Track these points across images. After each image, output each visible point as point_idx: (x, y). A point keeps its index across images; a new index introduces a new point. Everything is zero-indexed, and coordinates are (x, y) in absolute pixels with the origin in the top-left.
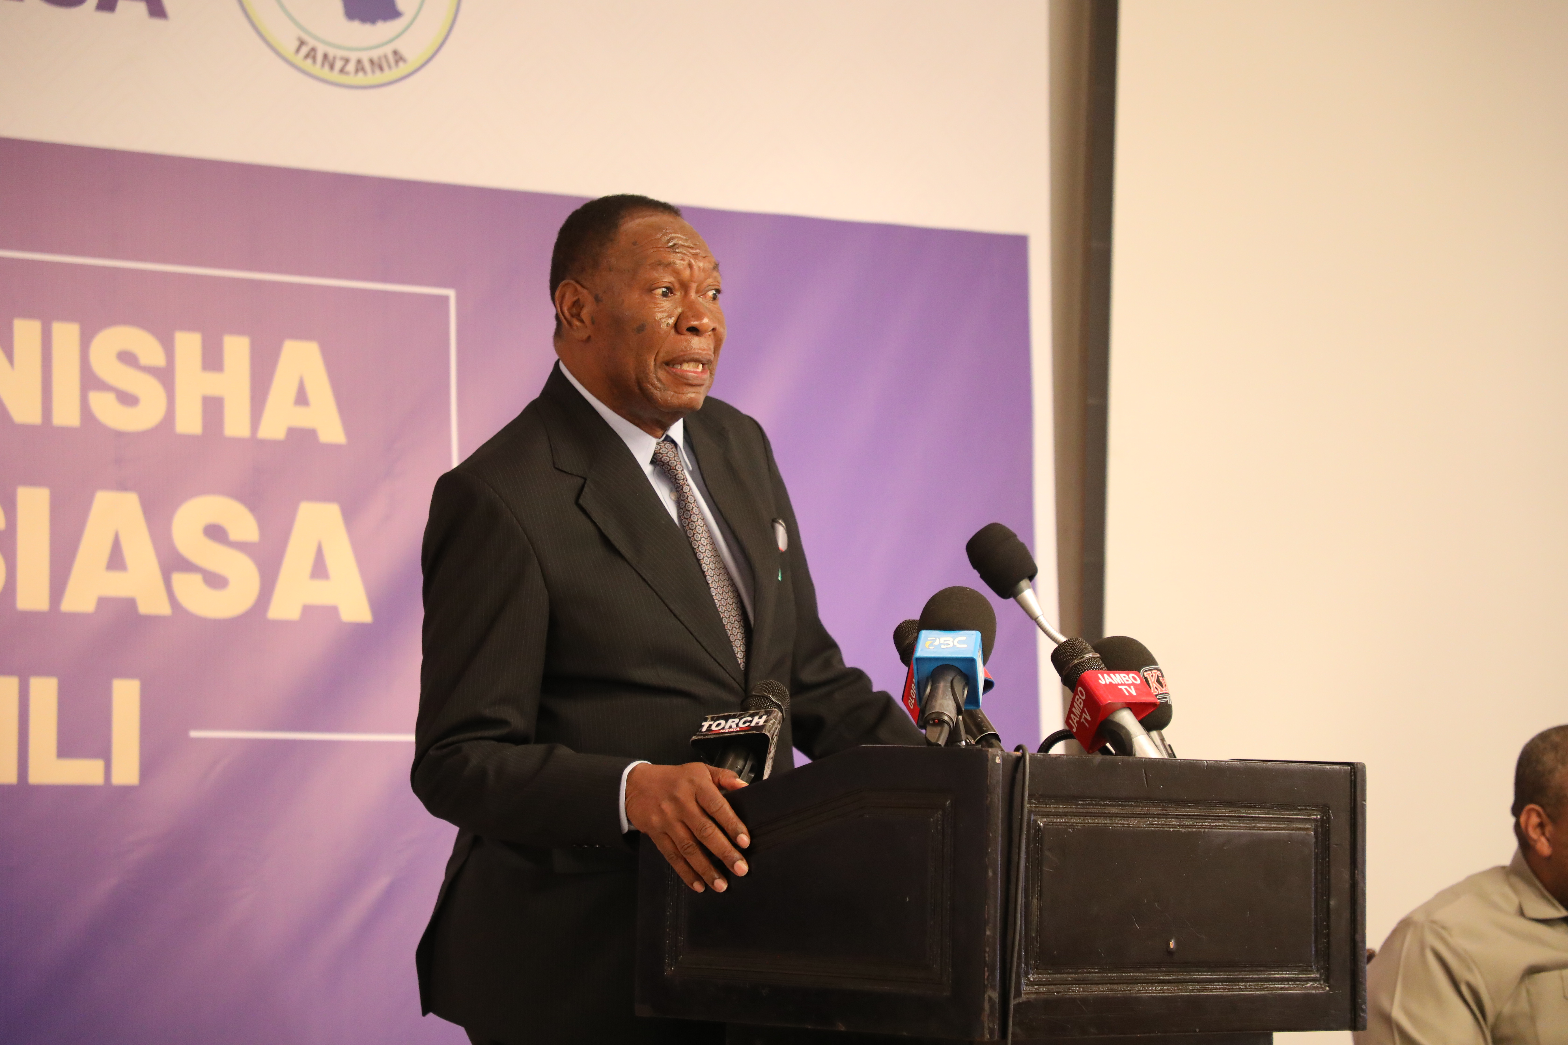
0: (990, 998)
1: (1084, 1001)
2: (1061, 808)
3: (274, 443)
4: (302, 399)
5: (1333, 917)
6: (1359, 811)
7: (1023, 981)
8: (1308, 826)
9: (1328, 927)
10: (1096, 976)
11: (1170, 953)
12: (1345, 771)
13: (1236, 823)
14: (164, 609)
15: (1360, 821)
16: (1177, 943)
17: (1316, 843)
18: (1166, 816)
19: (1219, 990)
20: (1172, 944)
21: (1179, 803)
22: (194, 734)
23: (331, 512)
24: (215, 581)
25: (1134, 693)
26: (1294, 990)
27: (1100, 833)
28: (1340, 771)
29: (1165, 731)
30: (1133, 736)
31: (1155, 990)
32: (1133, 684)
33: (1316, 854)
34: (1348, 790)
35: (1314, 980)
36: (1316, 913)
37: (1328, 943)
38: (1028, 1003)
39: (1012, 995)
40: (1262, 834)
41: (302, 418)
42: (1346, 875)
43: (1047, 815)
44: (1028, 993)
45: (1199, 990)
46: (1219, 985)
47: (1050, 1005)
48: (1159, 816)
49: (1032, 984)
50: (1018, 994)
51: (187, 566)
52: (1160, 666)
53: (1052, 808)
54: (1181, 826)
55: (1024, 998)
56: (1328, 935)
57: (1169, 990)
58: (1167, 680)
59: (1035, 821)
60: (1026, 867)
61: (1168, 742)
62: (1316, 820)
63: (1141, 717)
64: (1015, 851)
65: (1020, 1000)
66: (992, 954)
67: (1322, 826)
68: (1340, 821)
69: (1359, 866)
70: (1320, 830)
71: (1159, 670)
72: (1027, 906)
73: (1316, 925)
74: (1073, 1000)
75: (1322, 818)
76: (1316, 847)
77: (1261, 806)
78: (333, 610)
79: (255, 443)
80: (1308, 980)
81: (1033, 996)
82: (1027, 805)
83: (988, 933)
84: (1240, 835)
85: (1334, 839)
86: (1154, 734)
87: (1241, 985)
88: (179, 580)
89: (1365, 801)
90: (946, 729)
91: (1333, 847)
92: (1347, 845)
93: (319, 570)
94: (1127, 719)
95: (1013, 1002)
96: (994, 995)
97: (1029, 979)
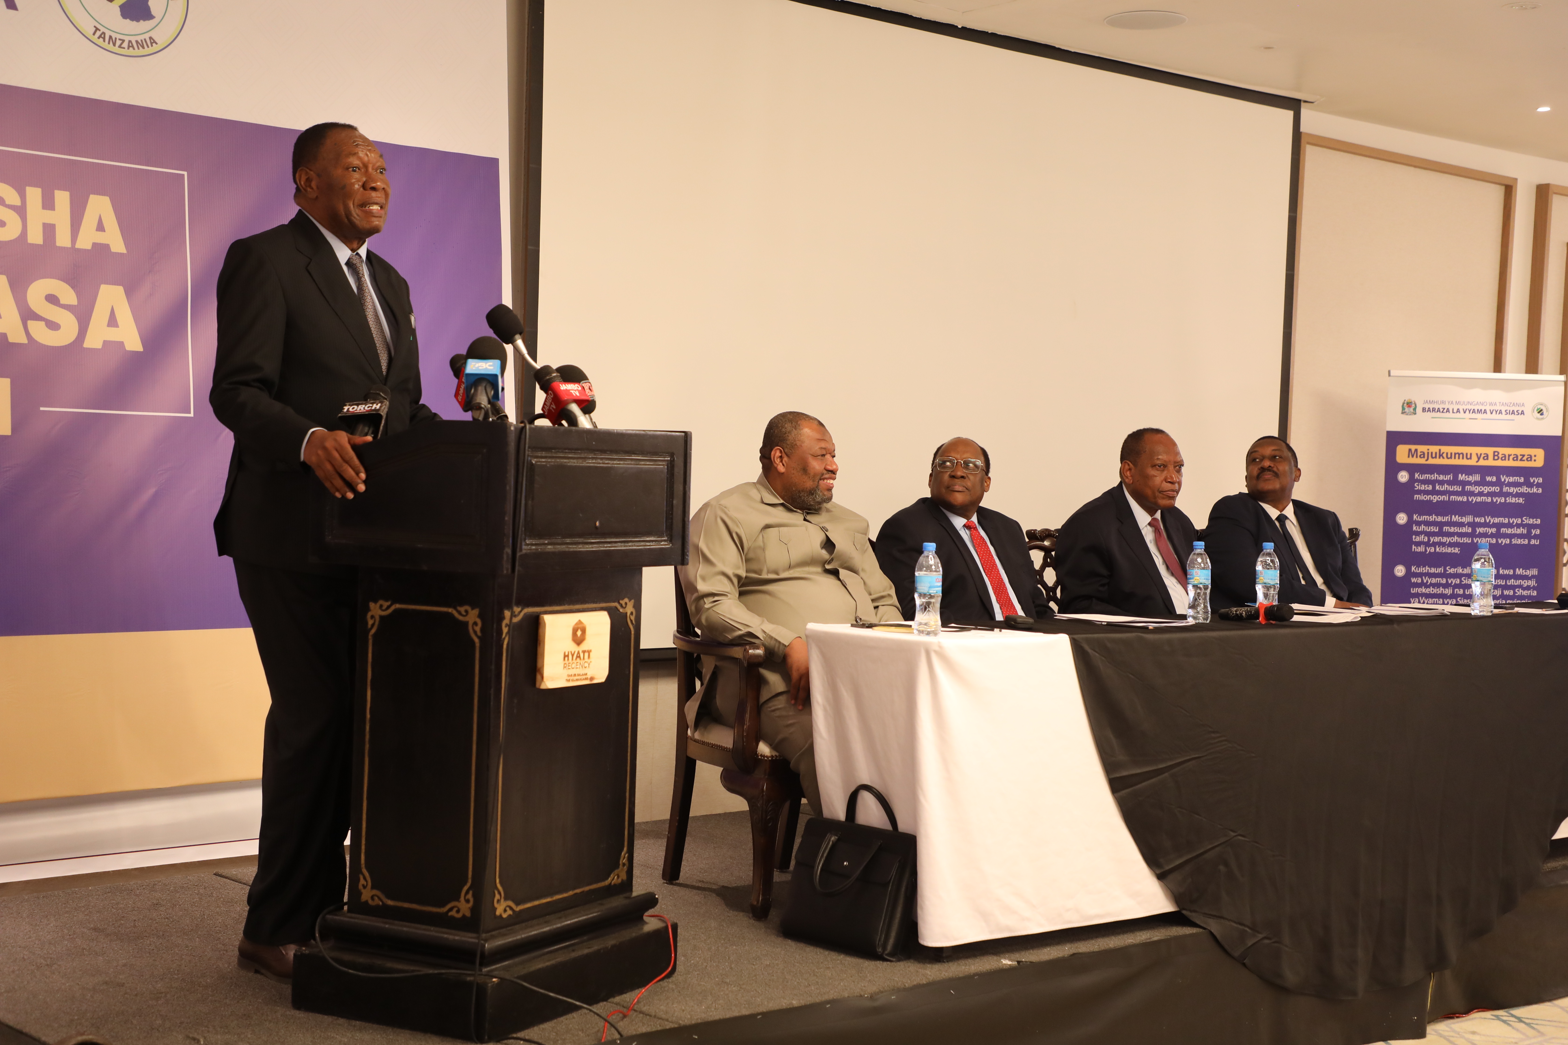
0: (507, 553)
1: (554, 553)
2: (544, 454)
3: (85, 251)
4: (100, 227)
5: (675, 509)
6: (688, 455)
7: (523, 543)
8: (664, 463)
9: (672, 514)
10: (559, 541)
11: (596, 528)
12: (682, 436)
13: (629, 462)
14: (24, 340)
15: (688, 461)
16: (600, 523)
17: (668, 472)
18: (596, 458)
19: (621, 547)
20: (598, 524)
21: (603, 452)
22: (42, 409)
23: (119, 290)
24: (53, 326)
25: (578, 394)
26: (654, 546)
27: (562, 467)
28: (679, 436)
29: (592, 415)
30: (578, 417)
31: (589, 548)
32: (577, 390)
33: (667, 478)
34: (683, 445)
35: (665, 541)
36: (667, 507)
37: (672, 522)
38: (526, 554)
39: (518, 550)
40: (642, 468)
41: (101, 238)
42: (681, 488)
43: (537, 457)
44: (525, 550)
45: (610, 547)
46: (619, 544)
47: (537, 555)
48: (593, 458)
49: (528, 545)
50: (521, 550)
51: (37, 317)
52: (590, 381)
53: (539, 454)
54: (603, 463)
55: (524, 551)
56: (672, 519)
57: (595, 548)
58: (594, 388)
59: (531, 461)
60: (526, 485)
61: (594, 420)
62: (668, 460)
63: (581, 407)
64: (520, 476)
65: (521, 553)
66: (508, 529)
67: (671, 463)
68: (679, 462)
69: (688, 483)
70: (669, 465)
71: (590, 383)
72: (526, 505)
73: (666, 513)
74: (548, 553)
75: (671, 459)
76: (667, 474)
77: (642, 453)
78: (121, 344)
79: (73, 250)
80: (662, 541)
81: (529, 551)
82: (527, 452)
83: (506, 518)
84: (632, 468)
85: (676, 470)
86: (587, 416)
87: (630, 544)
88: (32, 325)
89: (691, 450)
90: (483, 412)
91: (676, 473)
92: (682, 472)
93: (113, 321)
94: (574, 408)
95: (518, 554)
96: (508, 550)
97: (526, 542)
